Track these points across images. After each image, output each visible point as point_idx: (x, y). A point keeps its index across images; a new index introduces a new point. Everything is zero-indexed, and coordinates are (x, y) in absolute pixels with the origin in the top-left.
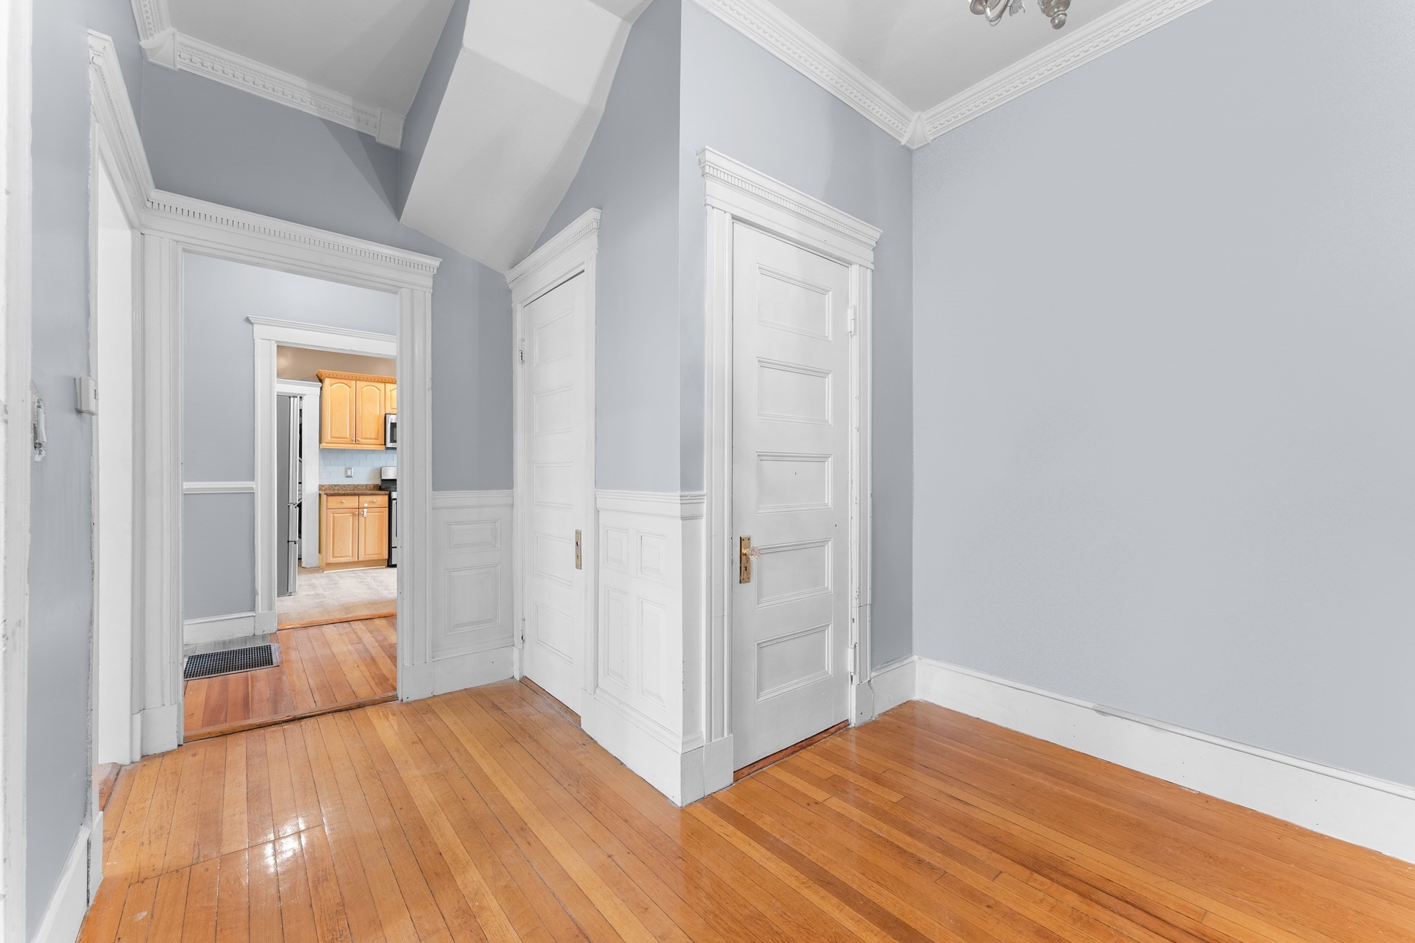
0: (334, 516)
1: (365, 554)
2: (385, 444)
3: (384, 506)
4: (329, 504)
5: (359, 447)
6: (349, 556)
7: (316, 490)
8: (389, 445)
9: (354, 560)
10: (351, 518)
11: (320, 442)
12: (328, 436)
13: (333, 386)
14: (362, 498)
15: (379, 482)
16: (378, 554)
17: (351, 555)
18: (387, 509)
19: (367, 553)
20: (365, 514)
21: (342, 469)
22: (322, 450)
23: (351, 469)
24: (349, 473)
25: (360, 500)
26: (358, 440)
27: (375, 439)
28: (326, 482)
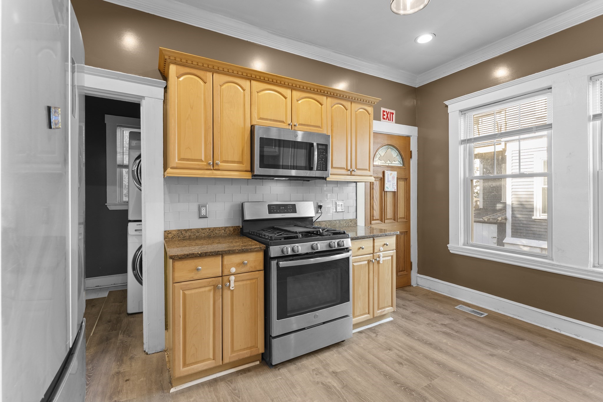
0: (184, 295)
1: (233, 351)
2: (252, 170)
3: (258, 269)
4: (177, 275)
5: (218, 174)
6: (209, 359)
7: (160, 238)
8: (258, 170)
9: (218, 364)
10: (211, 294)
11: (165, 168)
12: (174, 160)
13: (181, 79)
14: (228, 259)
15: (239, 223)
16: (251, 348)
17: (211, 357)
18: (262, 273)
19: (235, 349)
20: (232, 284)
21: (194, 207)
22: (169, 180)
23: (206, 206)
24: (203, 212)
25: (225, 262)
26: (217, 164)
27: (239, 162)
28: (173, 227)
